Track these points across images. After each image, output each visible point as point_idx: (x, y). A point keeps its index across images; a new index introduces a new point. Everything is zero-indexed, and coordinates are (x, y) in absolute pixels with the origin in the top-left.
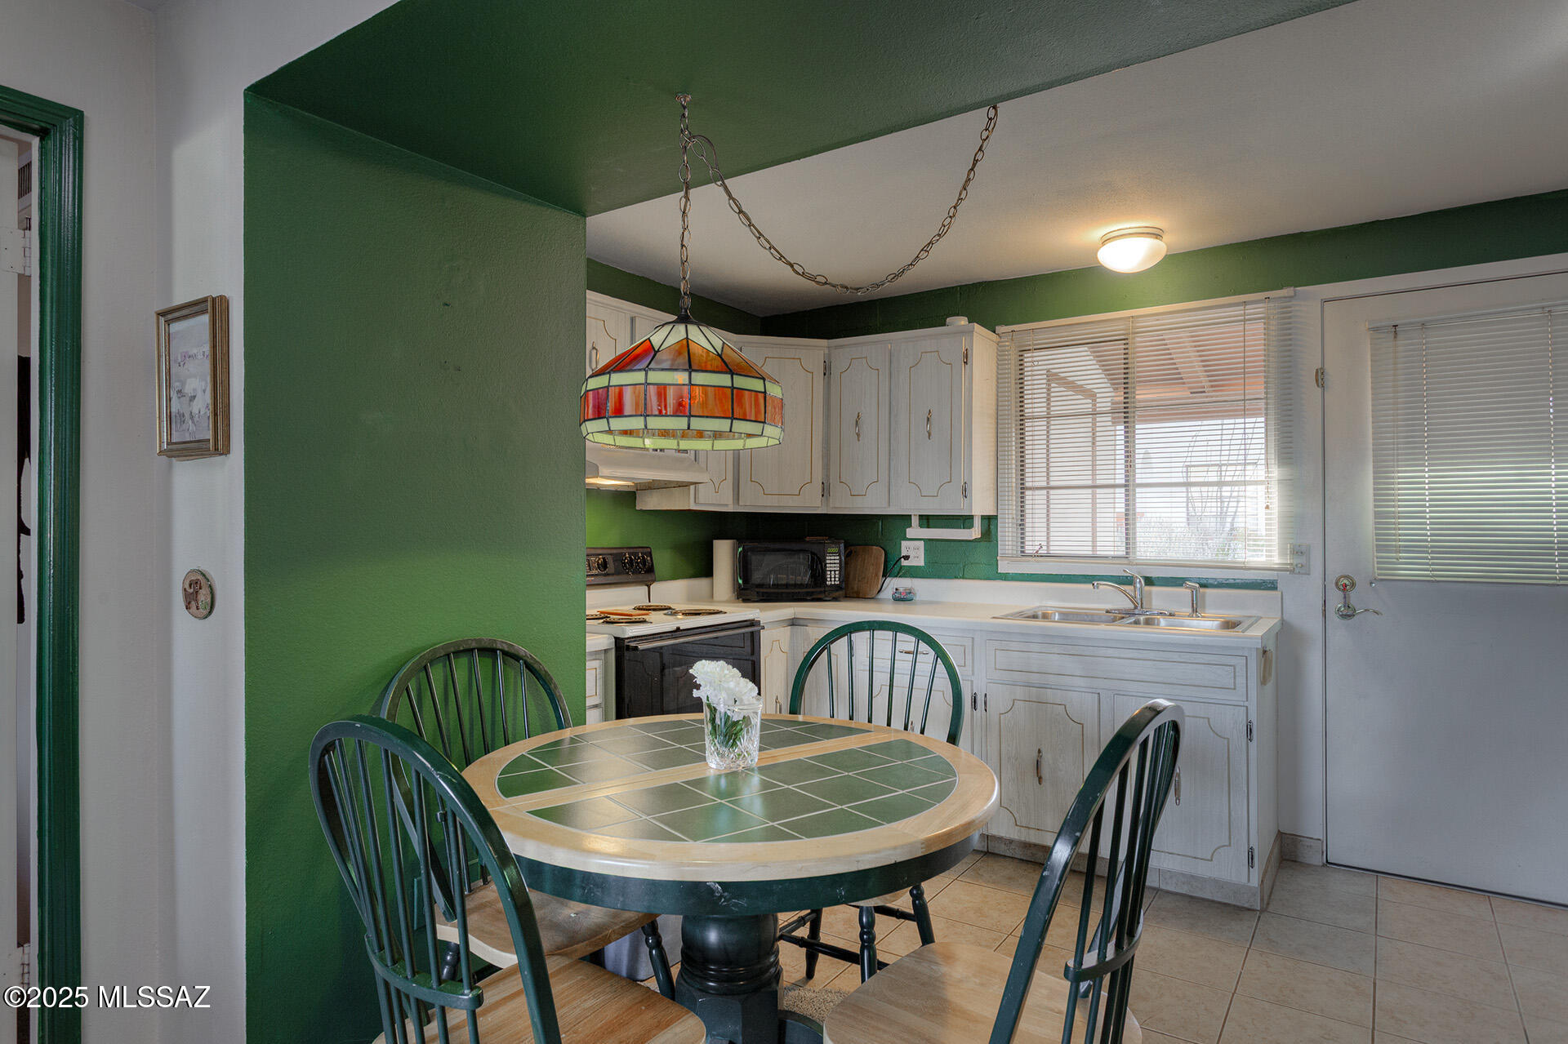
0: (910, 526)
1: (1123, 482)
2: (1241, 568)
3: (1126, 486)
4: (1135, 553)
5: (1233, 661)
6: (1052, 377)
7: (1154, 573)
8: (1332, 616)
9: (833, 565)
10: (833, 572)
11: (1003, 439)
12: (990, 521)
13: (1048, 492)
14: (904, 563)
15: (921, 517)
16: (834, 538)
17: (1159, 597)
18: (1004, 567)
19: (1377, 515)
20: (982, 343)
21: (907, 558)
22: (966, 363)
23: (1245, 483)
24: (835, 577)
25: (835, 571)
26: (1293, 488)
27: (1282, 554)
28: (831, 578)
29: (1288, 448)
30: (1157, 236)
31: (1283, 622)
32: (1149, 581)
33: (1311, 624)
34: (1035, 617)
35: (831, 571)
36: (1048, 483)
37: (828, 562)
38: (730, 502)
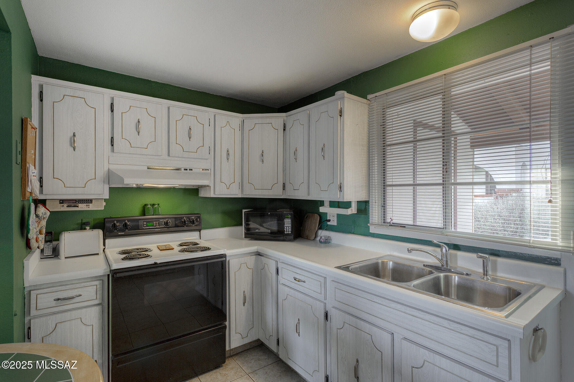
1: (441, 182)
2: (527, 246)
3: (443, 184)
9: (288, 224)
10: (288, 228)
11: (372, 158)
12: (363, 204)
13: (414, 188)
14: (328, 223)
17: (462, 259)
18: (372, 230)
20: (354, 104)
21: (329, 221)
22: (341, 116)
24: (289, 230)
25: (289, 227)
28: (287, 230)
32: (453, 247)
35: (287, 227)
36: (414, 182)
37: (285, 222)
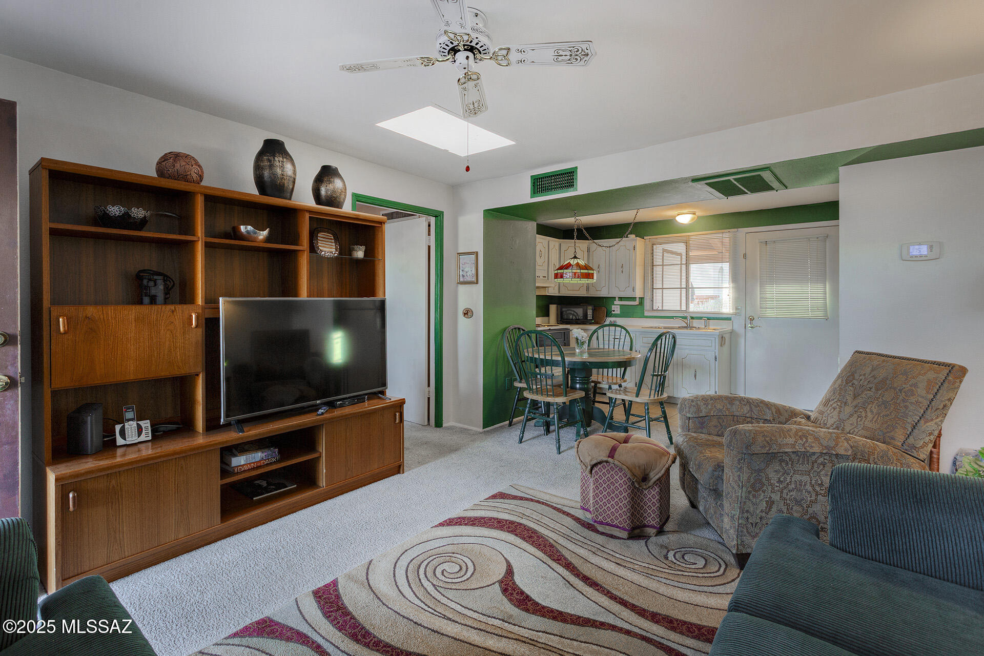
0: (615, 300)
2: (721, 314)
3: (686, 288)
4: (689, 309)
5: (712, 338)
6: (664, 251)
7: (693, 315)
8: (747, 328)
9: (590, 312)
11: (646, 273)
12: (642, 299)
13: (662, 290)
14: (613, 312)
15: (619, 297)
16: (590, 305)
17: (695, 323)
18: (646, 314)
19: (761, 298)
20: (639, 243)
21: (614, 311)
22: (634, 251)
23: (722, 288)
25: (591, 315)
26: (737, 289)
27: (733, 309)
28: (589, 317)
29: (735, 278)
30: (694, 214)
31: (733, 330)
32: (692, 318)
33: (741, 331)
34: (656, 328)
35: (589, 315)
36: (662, 287)
37: (588, 312)
38: (557, 292)
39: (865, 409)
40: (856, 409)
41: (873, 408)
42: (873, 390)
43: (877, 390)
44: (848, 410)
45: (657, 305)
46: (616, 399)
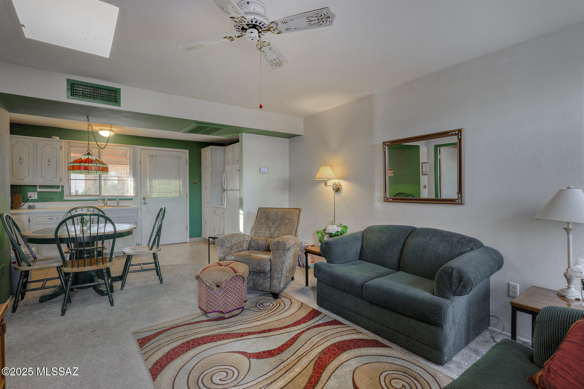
0: (35, 188)
4: (101, 194)
8: (142, 204)
12: (62, 187)
18: (65, 198)
19: (150, 187)
21: (31, 197)
22: (61, 149)
23: (127, 180)
26: (136, 181)
27: (134, 193)
29: (134, 175)
30: (112, 131)
33: (139, 206)
39: (280, 227)
40: (276, 228)
41: (283, 226)
42: (280, 220)
43: (282, 220)
44: (273, 229)
45: (73, 191)
46: (132, 255)
